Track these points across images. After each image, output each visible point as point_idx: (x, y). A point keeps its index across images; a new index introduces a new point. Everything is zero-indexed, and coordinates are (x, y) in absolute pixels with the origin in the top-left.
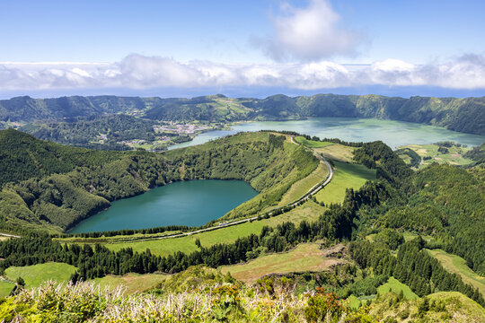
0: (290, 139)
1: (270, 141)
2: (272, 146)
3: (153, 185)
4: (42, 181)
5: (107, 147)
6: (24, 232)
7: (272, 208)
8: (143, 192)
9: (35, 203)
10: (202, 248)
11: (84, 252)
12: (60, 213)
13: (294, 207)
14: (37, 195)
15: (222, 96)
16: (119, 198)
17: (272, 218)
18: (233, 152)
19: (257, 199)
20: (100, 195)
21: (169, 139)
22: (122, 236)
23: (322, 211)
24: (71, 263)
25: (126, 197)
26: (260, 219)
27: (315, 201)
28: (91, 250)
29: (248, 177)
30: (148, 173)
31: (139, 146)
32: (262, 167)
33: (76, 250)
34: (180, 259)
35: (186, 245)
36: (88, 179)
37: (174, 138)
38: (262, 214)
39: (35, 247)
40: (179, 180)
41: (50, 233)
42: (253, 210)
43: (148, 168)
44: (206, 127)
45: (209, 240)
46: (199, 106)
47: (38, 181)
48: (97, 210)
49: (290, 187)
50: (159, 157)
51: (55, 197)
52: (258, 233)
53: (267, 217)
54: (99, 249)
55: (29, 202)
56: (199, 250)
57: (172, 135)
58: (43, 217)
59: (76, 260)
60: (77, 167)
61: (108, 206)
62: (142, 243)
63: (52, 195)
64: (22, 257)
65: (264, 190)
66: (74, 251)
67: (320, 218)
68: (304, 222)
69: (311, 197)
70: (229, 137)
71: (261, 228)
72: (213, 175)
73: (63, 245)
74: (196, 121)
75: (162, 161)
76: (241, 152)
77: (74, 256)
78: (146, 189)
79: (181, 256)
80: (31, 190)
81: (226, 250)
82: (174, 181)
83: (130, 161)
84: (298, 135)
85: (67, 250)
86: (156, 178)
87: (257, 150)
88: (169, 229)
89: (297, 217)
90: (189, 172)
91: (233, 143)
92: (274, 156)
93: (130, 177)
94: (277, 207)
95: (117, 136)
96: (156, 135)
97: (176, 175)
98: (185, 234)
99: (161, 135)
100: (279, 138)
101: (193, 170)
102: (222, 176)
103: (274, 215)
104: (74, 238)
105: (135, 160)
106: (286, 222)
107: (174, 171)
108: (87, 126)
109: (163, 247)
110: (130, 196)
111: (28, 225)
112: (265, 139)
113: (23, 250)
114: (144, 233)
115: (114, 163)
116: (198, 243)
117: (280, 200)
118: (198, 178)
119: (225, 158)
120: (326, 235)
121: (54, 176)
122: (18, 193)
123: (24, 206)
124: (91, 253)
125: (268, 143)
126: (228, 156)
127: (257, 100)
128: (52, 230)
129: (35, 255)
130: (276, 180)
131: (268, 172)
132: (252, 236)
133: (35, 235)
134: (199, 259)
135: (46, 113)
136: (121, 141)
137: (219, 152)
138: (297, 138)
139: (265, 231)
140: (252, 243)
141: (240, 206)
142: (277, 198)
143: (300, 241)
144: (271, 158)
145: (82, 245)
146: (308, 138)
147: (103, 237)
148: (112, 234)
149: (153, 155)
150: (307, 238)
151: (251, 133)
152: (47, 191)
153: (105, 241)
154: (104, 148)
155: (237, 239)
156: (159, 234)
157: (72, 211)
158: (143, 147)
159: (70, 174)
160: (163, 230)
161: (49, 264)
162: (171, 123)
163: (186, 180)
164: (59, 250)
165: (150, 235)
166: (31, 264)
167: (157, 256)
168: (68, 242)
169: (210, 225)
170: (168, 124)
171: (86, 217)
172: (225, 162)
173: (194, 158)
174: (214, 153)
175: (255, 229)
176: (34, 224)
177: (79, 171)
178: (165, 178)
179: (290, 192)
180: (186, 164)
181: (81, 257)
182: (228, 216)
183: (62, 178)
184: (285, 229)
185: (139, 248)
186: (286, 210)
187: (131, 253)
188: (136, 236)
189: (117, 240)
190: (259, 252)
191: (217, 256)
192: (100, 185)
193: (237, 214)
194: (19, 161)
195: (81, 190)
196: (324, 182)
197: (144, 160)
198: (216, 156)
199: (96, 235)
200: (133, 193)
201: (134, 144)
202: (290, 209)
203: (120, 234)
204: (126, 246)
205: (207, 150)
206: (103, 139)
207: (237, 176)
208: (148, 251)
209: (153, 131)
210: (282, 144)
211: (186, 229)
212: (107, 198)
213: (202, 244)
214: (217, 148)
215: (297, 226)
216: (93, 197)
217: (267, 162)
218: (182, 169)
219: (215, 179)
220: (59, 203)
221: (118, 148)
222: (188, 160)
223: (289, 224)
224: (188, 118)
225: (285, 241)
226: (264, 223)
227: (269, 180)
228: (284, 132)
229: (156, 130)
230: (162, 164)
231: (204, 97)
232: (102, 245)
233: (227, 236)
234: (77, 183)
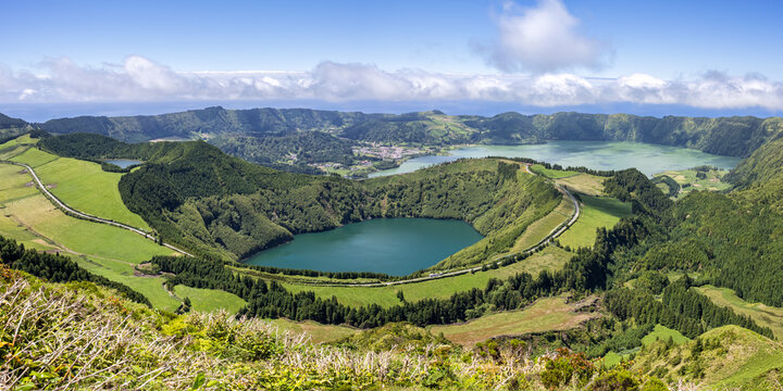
0: (525, 168)
1: (500, 170)
2: (502, 177)
3: (346, 220)
4: (223, 201)
5: (296, 169)
6: (198, 252)
7: (502, 256)
8: (333, 228)
9: (213, 224)
10: (405, 303)
11: (257, 288)
12: (237, 239)
13: (532, 254)
14: (216, 215)
15: (438, 113)
16: (305, 232)
17: (501, 269)
18: (451, 184)
19: (482, 244)
20: (282, 225)
21: (370, 164)
22: (303, 277)
23: (568, 258)
24: (241, 296)
25: (312, 231)
26: (485, 269)
27: (558, 245)
28: (265, 286)
29: (470, 216)
30: (342, 205)
31: (333, 171)
32: (489, 204)
33: (249, 283)
34: (375, 314)
35: (385, 297)
36: (272, 204)
37: (376, 163)
38: (488, 263)
39: (206, 270)
40: (380, 217)
41: (224, 259)
42: (476, 258)
43: (343, 198)
44: (417, 151)
45: (415, 294)
46: (409, 124)
47: (219, 199)
48: (277, 242)
49: (524, 230)
50: (356, 185)
51: (234, 220)
52: (483, 287)
53: (495, 267)
54: (274, 286)
55: (208, 221)
56: (402, 305)
57: (375, 159)
58: (219, 240)
59: (247, 294)
60: (260, 189)
61: (291, 239)
62: (328, 288)
63: (231, 218)
64: (192, 278)
65: (491, 233)
66: (247, 284)
67: (566, 266)
68: (545, 272)
69: (552, 241)
70: (447, 164)
71: (487, 281)
72: (424, 213)
73: (235, 274)
74: (404, 143)
75: (359, 191)
76: (462, 183)
77: (245, 289)
78: (337, 223)
79: (377, 309)
80: (211, 209)
81: (438, 307)
82: (373, 217)
83: (321, 188)
84: (535, 163)
85: (239, 281)
86: (352, 212)
87: (482, 181)
88: (363, 276)
89: (534, 267)
90: (392, 207)
91: (452, 172)
92: (504, 189)
93: (320, 208)
94: (508, 255)
95: (309, 156)
96: (355, 158)
97: (375, 211)
98: (383, 283)
99: (361, 159)
100: (511, 166)
101: (399, 205)
102: (436, 214)
103: (504, 265)
104: (248, 269)
105: (328, 187)
106: (520, 272)
107: (374, 205)
108: (277, 142)
109: (355, 296)
110: (318, 231)
111: (203, 245)
112: (493, 168)
113: (195, 270)
114: (331, 276)
115: (302, 189)
116: (401, 296)
117: (512, 246)
118: (404, 216)
119: (440, 191)
120: (574, 287)
121: (236, 197)
122: (198, 209)
123: (202, 224)
124: (265, 290)
125: (496, 173)
126: (444, 189)
127: (482, 118)
128: (227, 256)
129: (206, 279)
130: (507, 221)
131: (496, 209)
132: (475, 291)
133: (208, 257)
134: (400, 315)
135: (236, 126)
136: (312, 163)
137: (433, 183)
138: (534, 167)
139: (492, 285)
140: (474, 299)
141: (459, 253)
142: (508, 244)
143: (539, 296)
144: (500, 192)
145: (256, 279)
146: (548, 166)
147: (281, 274)
148: (292, 273)
149: (349, 183)
150: (549, 291)
151: (475, 160)
152: (227, 213)
153: (283, 279)
154: (293, 169)
155: (453, 294)
156: (350, 280)
157: (250, 239)
158: (338, 172)
159: (252, 196)
160: (355, 277)
161: (218, 292)
162: (373, 144)
163: (388, 217)
164: (230, 279)
165: (338, 281)
166: (200, 287)
167: (346, 306)
168: (241, 272)
169: (418, 275)
170: (370, 146)
171: (264, 248)
172: (439, 197)
173: (400, 189)
174: (425, 185)
175: (479, 281)
176: (208, 246)
177: (262, 194)
178: (362, 212)
179: (525, 235)
180: (390, 196)
181: (253, 292)
182: (443, 264)
183: (244, 200)
184: (518, 282)
185: (324, 293)
186: (521, 258)
187: (313, 299)
188: (320, 279)
189: (297, 281)
190: (484, 310)
191: (426, 313)
192: (284, 213)
193: (455, 263)
194: (204, 176)
195: (262, 217)
196: (569, 221)
197: (338, 189)
198: (429, 188)
199: (273, 271)
200: (321, 228)
201: (328, 168)
202: (526, 256)
203: (301, 274)
204: (307, 289)
205: (418, 180)
206: (292, 159)
207: (456, 214)
208: (334, 298)
209: (351, 153)
210: (515, 174)
211: (385, 278)
212: (290, 229)
213: (406, 298)
214: (431, 178)
215: (535, 277)
216: (274, 226)
217: (495, 198)
218: (385, 203)
219: (427, 217)
220: (237, 228)
221: (309, 172)
222: (391, 192)
223: (524, 275)
224: (395, 139)
225: (519, 296)
226: (491, 274)
227: (497, 221)
228: (517, 159)
229: (356, 152)
230: (360, 196)
231: (416, 114)
232: (279, 283)
233: (442, 290)
234: (259, 207)
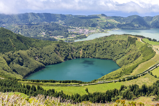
0: (140, 39)
1: (128, 40)
2: (129, 43)
3: (66, 59)
4: (14, 53)
5: (45, 38)
6: (6, 77)
7: (127, 76)
8: (61, 62)
9: (11, 63)
10: (89, 93)
11: (32, 89)
12: (22, 69)
13: (139, 76)
14: (12, 60)
15: (103, 15)
16: (50, 64)
17: (126, 81)
18: (108, 45)
19: (119, 70)
20: (40, 62)
21: (75, 36)
22: (50, 83)
23: (155, 80)
24: (26, 93)
25: (53, 64)
26: (120, 81)
27: (151, 74)
28: (35, 88)
29: (115, 58)
30: (64, 53)
31: (60, 39)
32: (123, 54)
33: (28, 87)
34: (77, 98)
35: (81, 91)
36: (36, 53)
37: (78, 36)
38: (121, 79)
39: (10, 84)
40: (79, 57)
41: (18, 78)
42: (117, 76)
43: (64, 50)
44: (94, 31)
45: (93, 89)
46: (91, 20)
47: (13, 53)
48: (39, 69)
49: (137, 66)
50: (70, 45)
51: (20, 61)
52: (119, 89)
53: (124, 80)
54: (39, 88)
55: (9, 63)
56: (87, 94)
57: (77, 34)
58: (14, 70)
59: (28, 92)
60: (31, 48)
61: (44, 67)
62: (59, 87)
63: (19, 60)
64: (4, 88)
65: (123, 66)
66: (28, 88)
67: (154, 84)
68: (145, 85)
69: (149, 72)
70: (106, 37)
71: (120, 86)
72: (97, 56)
73: (23, 84)
74: (89, 28)
75: (71, 47)
76: (112, 45)
77: (27, 90)
78: (62, 60)
79: (78, 96)
80: (9, 57)
81: (101, 95)
82: (76, 58)
83: (56, 46)
84: (144, 38)
85: (24, 87)
86: (68, 56)
87: (121, 44)
88: (73, 82)
89: (140, 82)
90: (84, 53)
91: (108, 40)
92: (130, 48)
93: (55, 54)
94: (130, 76)
95: (50, 33)
96: (69, 34)
97: (77, 55)
98: (80, 85)
99: (71, 34)
100: (133, 39)
101: (87, 53)
102: (101, 57)
103: (128, 80)
104: (28, 82)
105: (58, 46)
106: (134, 84)
107: (77, 53)
108: (36, 27)
109: (70, 90)
110: (55, 64)
111: (8, 73)
112: (126, 39)
113: (5, 85)
114: (60, 82)
115: (48, 47)
116: (87, 90)
117: (131, 72)
118: (89, 57)
119: (103, 48)
120: (157, 94)
121: (20, 51)
122: (4, 58)
123: (6, 64)
124: (35, 90)
125: (127, 41)
126: (105, 47)
127: (123, 18)
128: (19, 77)
129: (10, 88)
130: (130, 61)
131: (126, 56)
132: (115, 90)
133: (10, 78)
134: (87, 98)
135: (18, 21)
136: (52, 36)
137: (101, 44)
138: (143, 39)
139: (122, 88)
140: (115, 93)
141: (110, 73)
142: (130, 71)
143: (141, 95)
144: (128, 49)
145: (31, 85)
146: (150, 39)
147: (41, 83)
148: (46, 82)
149: (67, 44)
150: (146, 94)
151: (118, 35)
152: (17, 58)
153: (42, 84)
154: (44, 39)
155: (107, 90)
156: (68, 84)
157: (27, 69)
158: (63, 39)
159: (27, 51)
160: (70, 82)
161: (16, 93)
162: (77, 28)
163: (82, 58)
164: (21, 86)
165: (63, 84)
166: (8, 91)
167: (66, 95)
168: (25, 83)
169: (94, 82)
170: (75, 29)
171: (34, 72)
172: (103, 50)
173: (87, 47)
175: (117, 86)
176: (10, 73)
177: (32, 49)
178: (72, 56)
179: (137, 68)
180: (83, 49)
181: (30, 91)
182: (103, 78)
183: (24, 52)
184: (133, 88)
185: (58, 89)
186: (135, 78)
187: (54, 92)
188: (57, 83)
189: (47, 85)
190: (118, 98)
191: (96, 98)
192: (41, 57)
193: (108, 77)
194: (5, 43)
195: (32, 59)
196: (157, 64)
197: (63, 46)
198: (99, 46)
199: (38, 81)
200: (56, 62)
201: (58, 38)
202: (137, 77)
203: (49, 82)
204: (51, 88)
205: (95, 43)
206: (43, 34)
207: (109, 57)
208: (62, 91)
209: (67, 31)
210: (135, 42)
211: (81, 83)
212: (44, 64)
213: (89, 91)
214: (100, 42)
215: (140, 87)
216: (37, 63)
217: (126, 51)
218: (81, 52)
219: (98, 58)
220: (22, 64)
221: (50, 40)
222: (84, 48)
223: (136, 85)
224: (86, 26)
225: (133, 94)
226: (122, 83)
227: (126, 61)
228: (136, 36)
229: (69, 30)
230: (71, 49)
232: (40, 86)
233: (103, 89)
234: (31, 55)
